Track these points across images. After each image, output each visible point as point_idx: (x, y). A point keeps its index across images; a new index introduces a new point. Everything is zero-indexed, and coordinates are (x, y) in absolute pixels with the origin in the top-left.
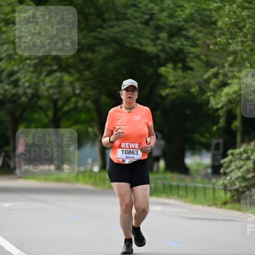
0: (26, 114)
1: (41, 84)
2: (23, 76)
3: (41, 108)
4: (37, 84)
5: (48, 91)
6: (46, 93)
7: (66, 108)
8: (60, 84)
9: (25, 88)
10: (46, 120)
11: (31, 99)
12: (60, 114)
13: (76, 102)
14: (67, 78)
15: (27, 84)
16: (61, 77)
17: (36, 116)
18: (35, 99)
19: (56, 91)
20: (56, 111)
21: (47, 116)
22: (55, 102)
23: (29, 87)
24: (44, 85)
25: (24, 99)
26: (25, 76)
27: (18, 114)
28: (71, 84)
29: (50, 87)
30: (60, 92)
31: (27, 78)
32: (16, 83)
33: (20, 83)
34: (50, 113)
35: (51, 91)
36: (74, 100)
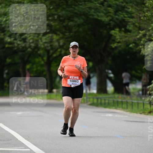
0: (30, 59)
1: (40, 41)
2: (29, 36)
3: (40, 55)
4: (37, 41)
5: (44, 45)
6: (42, 46)
7: (55, 55)
8: (51, 41)
9: (30, 43)
10: (43, 63)
11: (33, 50)
12: (51, 59)
13: (61, 51)
14: (55, 37)
15: (31, 41)
16: (52, 37)
17: (37, 60)
18: (36, 50)
19: (49, 45)
20: (49, 57)
21: (43, 60)
22: (48, 51)
23: (32, 42)
24: (42, 41)
25: (29, 49)
26: (30, 36)
27: (26, 59)
28: (58, 41)
29: (46, 43)
30: (51, 46)
31: (32, 37)
32: (24, 40)
33: (27, 40)
34: (45, 58)
35: (46, 45)
36: (59, 50)
